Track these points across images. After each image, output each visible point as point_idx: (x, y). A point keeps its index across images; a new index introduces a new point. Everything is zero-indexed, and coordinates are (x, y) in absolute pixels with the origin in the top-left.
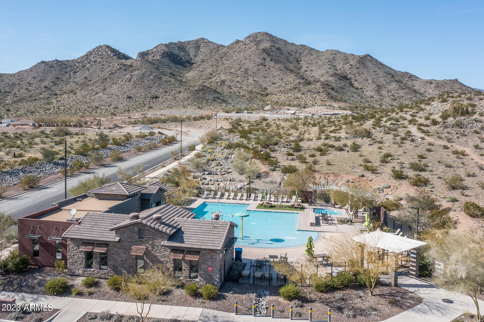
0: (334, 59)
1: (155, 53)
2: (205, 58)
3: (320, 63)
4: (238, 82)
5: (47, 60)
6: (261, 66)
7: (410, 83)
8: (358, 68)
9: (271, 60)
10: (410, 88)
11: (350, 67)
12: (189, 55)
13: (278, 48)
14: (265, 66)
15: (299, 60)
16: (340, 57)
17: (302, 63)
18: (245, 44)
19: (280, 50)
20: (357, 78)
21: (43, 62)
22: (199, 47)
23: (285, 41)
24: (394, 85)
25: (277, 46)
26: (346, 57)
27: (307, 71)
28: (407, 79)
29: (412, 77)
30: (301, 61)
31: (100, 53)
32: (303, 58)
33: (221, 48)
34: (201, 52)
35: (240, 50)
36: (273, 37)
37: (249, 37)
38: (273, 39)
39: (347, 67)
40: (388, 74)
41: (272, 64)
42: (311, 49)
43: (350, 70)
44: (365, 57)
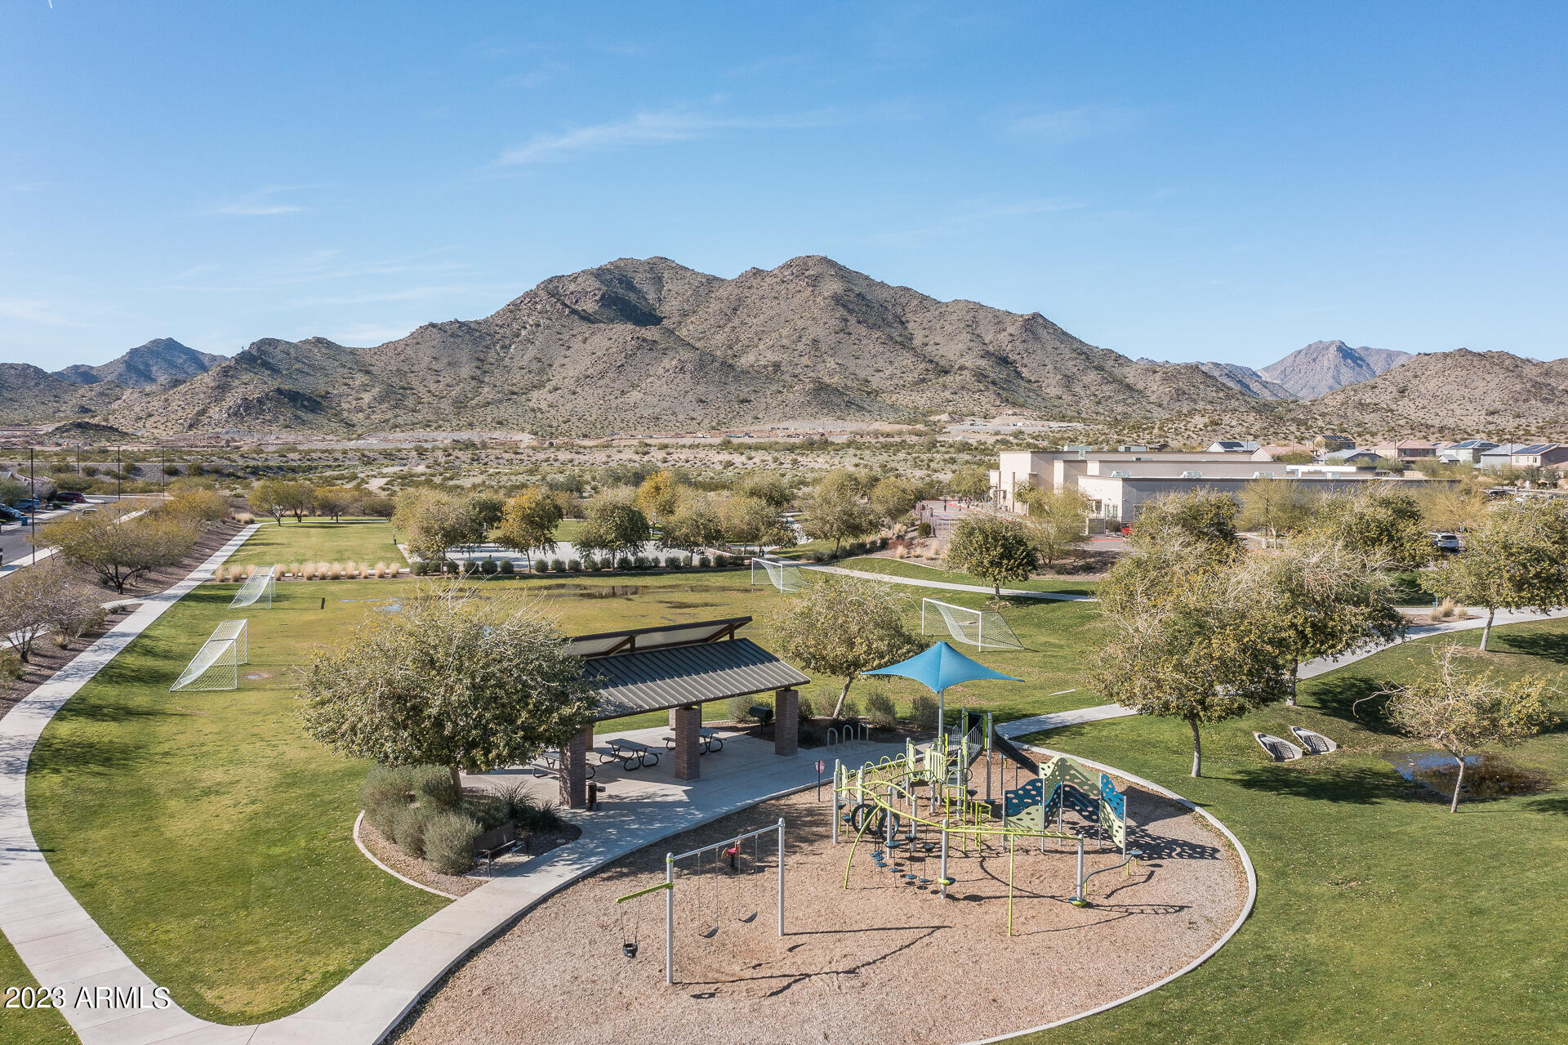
0: (975, 320)
1: (579, 296)
2: (686, 307)
3: (949, 328)
4: (807, 367)
5: (438, 321)
6: (841, 335)
7: (1117, 371)
8: (1024, 341)
9: (859, 322)
10: (1120, 382)
11: (1011, 338)
12: (646, 300)
13: (858, 295)
14: (851, 334)
15: (904, 319)
16: (986, 317)
17: (910, 326)
18: (783, 282)
19: (864, 298)
20: (1025, 361)
21: (433, 325)
22: (660, 279)
23: (867, 278)
24: (1092, 377)
25: (857, 290)
26: (999, 318)
27: (927, 345)
28: (1111, 363)
29: (1119, 359)
30: (907, 322)
31: (539, 307)
32: (909, 316)
33: (716, 284)
34: (669, 290)
35: (773, 294)
36: (842, 268)
37: (788, 265)
38: (842, 273)
39: (1004, 337)
40: (1078, 354)
41: (863, 330)
42: (925, 298)
43: (1010, 345)
44: (1034, 318)
